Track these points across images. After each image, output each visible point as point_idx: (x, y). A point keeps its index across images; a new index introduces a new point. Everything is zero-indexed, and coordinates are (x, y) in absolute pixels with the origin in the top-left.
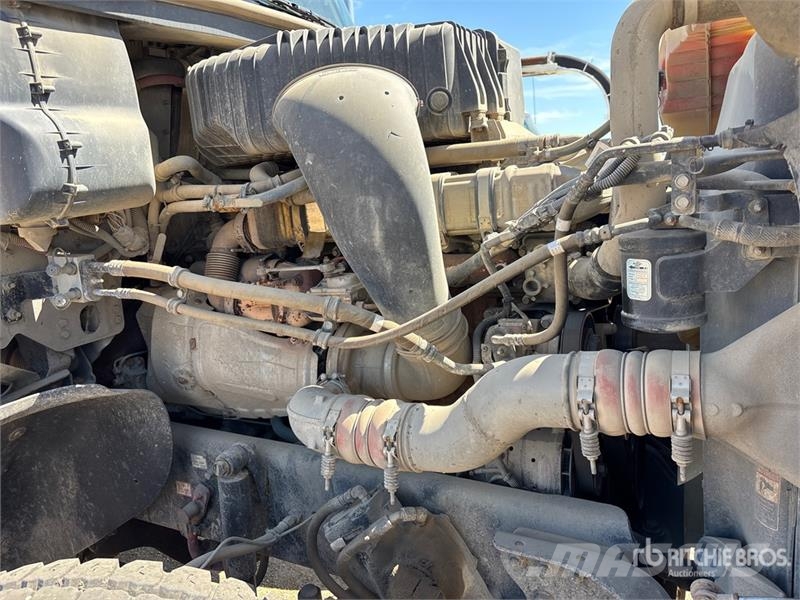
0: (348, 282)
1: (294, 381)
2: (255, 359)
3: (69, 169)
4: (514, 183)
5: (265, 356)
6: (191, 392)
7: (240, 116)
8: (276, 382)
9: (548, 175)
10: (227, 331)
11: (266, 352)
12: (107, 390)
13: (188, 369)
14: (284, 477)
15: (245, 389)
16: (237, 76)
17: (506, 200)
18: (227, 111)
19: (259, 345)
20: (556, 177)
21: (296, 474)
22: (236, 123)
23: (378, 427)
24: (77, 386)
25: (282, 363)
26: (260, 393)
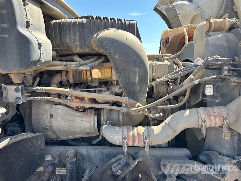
0: (109, 93)
1: (89, 125)
2: (74, 119)
3: (40, 53)
4: (159, 66)
5: (77, 118)
6: (48, 133)
7: (76, 40)
8: (82, 126)
9: (168, 64)
10: (64, 110)
11: (77, 117)
12: (33, 134)
13: (49, 125)
14: (85, 157)
15: (70, 130)
16: (76, 27)
17: (157, 70)
18: (71, 38)
19: (76, 115)
20: (169, 65)
21: (90, 155)
22: (75, 42)
23: (141, 134)
24: (23, 134)
25: (84, 120)
26: (76, 131)
